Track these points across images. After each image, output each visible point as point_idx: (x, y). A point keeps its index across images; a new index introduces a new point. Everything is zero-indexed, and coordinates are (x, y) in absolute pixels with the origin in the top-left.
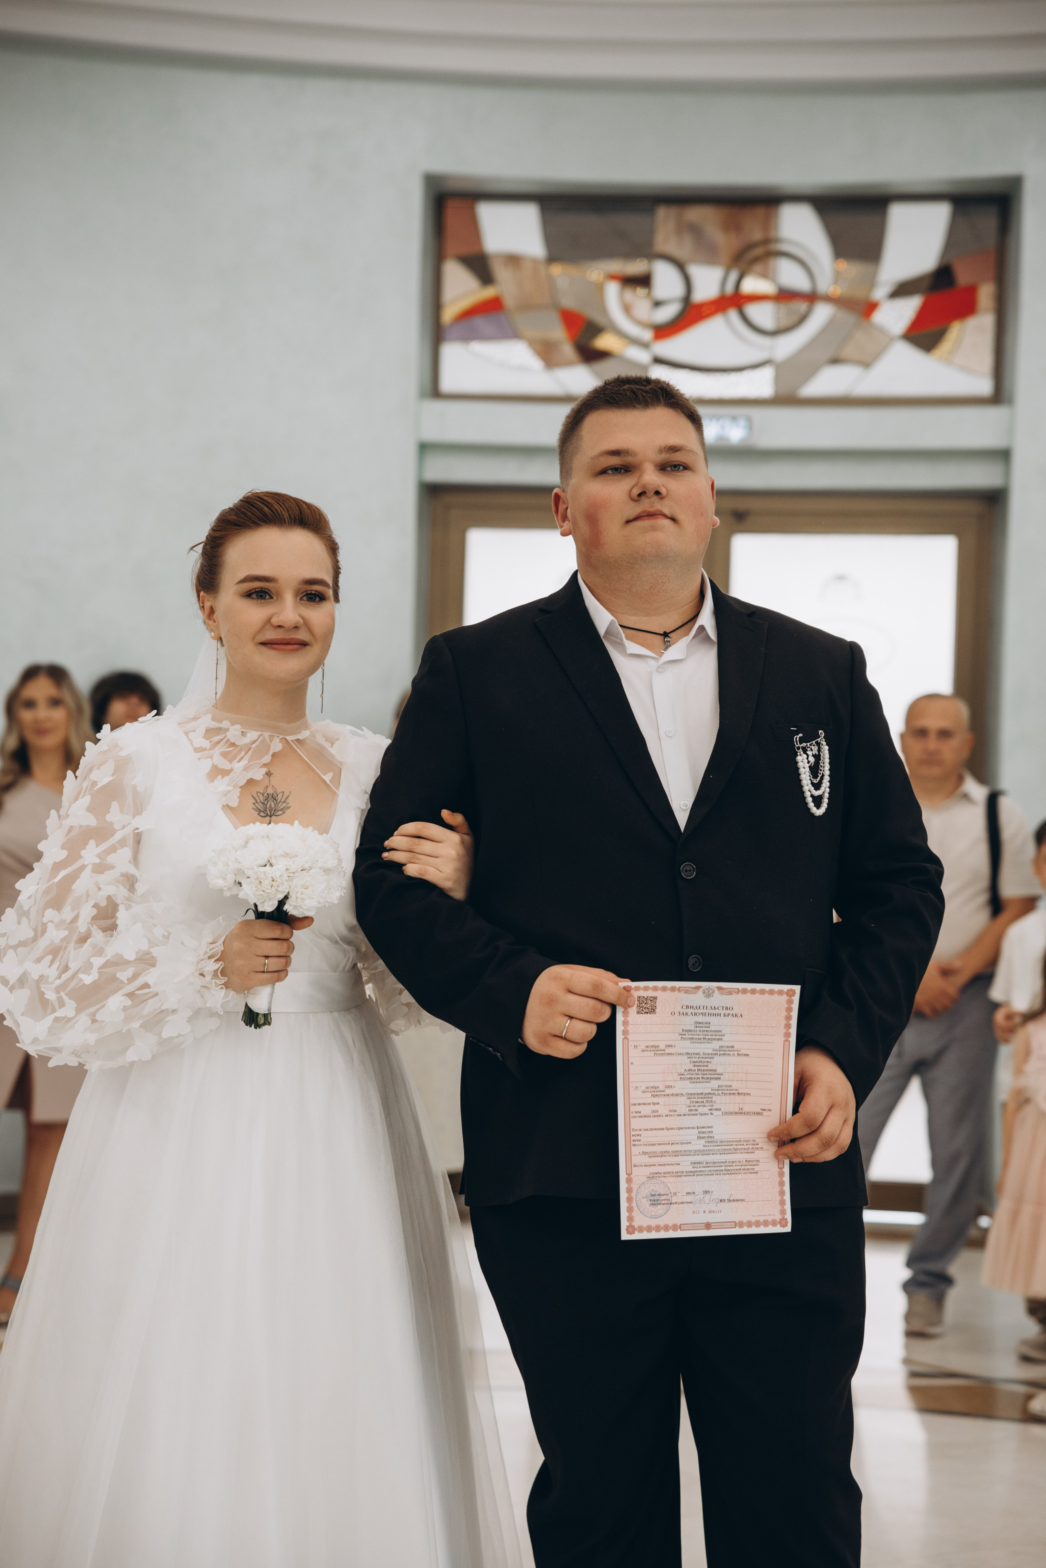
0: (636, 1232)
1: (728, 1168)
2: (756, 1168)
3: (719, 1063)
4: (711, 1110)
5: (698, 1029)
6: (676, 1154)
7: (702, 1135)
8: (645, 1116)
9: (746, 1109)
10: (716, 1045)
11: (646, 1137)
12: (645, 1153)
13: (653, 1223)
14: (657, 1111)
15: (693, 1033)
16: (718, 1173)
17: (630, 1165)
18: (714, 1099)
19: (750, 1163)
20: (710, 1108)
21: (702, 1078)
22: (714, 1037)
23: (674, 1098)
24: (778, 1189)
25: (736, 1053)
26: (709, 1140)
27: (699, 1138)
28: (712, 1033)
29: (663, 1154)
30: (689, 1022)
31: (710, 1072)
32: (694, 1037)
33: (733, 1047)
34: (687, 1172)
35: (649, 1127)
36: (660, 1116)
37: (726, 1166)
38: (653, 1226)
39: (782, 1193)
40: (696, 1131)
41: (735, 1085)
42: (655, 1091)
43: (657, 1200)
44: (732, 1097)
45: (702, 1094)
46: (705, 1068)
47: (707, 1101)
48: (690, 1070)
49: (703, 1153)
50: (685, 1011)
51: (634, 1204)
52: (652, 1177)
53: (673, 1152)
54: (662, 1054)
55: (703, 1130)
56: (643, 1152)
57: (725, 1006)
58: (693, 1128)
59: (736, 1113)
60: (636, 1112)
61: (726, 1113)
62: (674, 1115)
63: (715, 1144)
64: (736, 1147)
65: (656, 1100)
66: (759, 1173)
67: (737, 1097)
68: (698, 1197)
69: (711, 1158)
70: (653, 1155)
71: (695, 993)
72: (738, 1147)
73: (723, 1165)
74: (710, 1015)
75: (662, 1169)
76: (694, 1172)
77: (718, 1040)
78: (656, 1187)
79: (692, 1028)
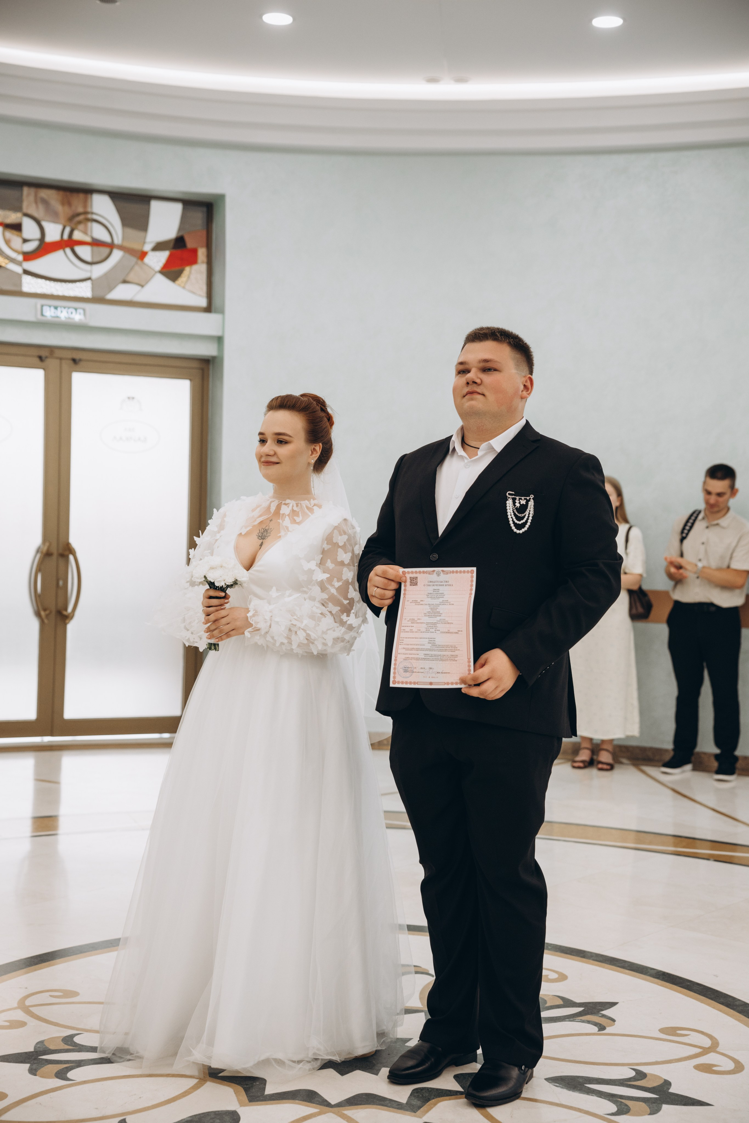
0: (396, 684)
1: (442, 658)
3: (441, 609)
4: (435, 630)
5: (434, 592)
6: (417, 649)
7: (430, 642)
8: (407, 632)
9: (451, 631)
11: (406, 641)
12: (404, 648)
13: (405, 680)
14: (412, 630)
15: (432, 594)
16: (437, 660)
18: (437, 626)
19: (453, 656)
20: (435, 629)
21: (434, 615)
22: (440, 596)
23: (420, 624)
25: (448, 603)
27: (429, 643)
28: (440, 594)
29: (412, 649)
31: (437, 613)
32: (432, 596)
33: (448, 601)
34: (422, 658)
35: (407, 637)
36: (413, 632)
37: (441, 657)
40: (428, 639)
41: (447, 619)
42: (413, 621)
43: (407, 670)
44: (445, 625)
45: (433, 623)
46: (435, 611)
47: (434, 626)
48: (429, 612)
49: (430, 650)
50: (429, 584)
51: (396, 671)
53: (416, 649)
54: (418, 604)
55: (431, 639)
56: (403, 648)
57: (444, 580)
58: (427, 638)
59: (448, 632)
61: (442, 632)
62: (419, 632)
63: (436, 646)
65: (413, 625)
67: (447, 625)
69: (433, 653)
70: (407, 649)
71: (433, 574)
72: (447, 649)
73: (439, 656)
74: (439, 585)
75: (410, 656)
76: (425, 658)
77: (442, 597)
78: (407, 664)
79: (432, 592)
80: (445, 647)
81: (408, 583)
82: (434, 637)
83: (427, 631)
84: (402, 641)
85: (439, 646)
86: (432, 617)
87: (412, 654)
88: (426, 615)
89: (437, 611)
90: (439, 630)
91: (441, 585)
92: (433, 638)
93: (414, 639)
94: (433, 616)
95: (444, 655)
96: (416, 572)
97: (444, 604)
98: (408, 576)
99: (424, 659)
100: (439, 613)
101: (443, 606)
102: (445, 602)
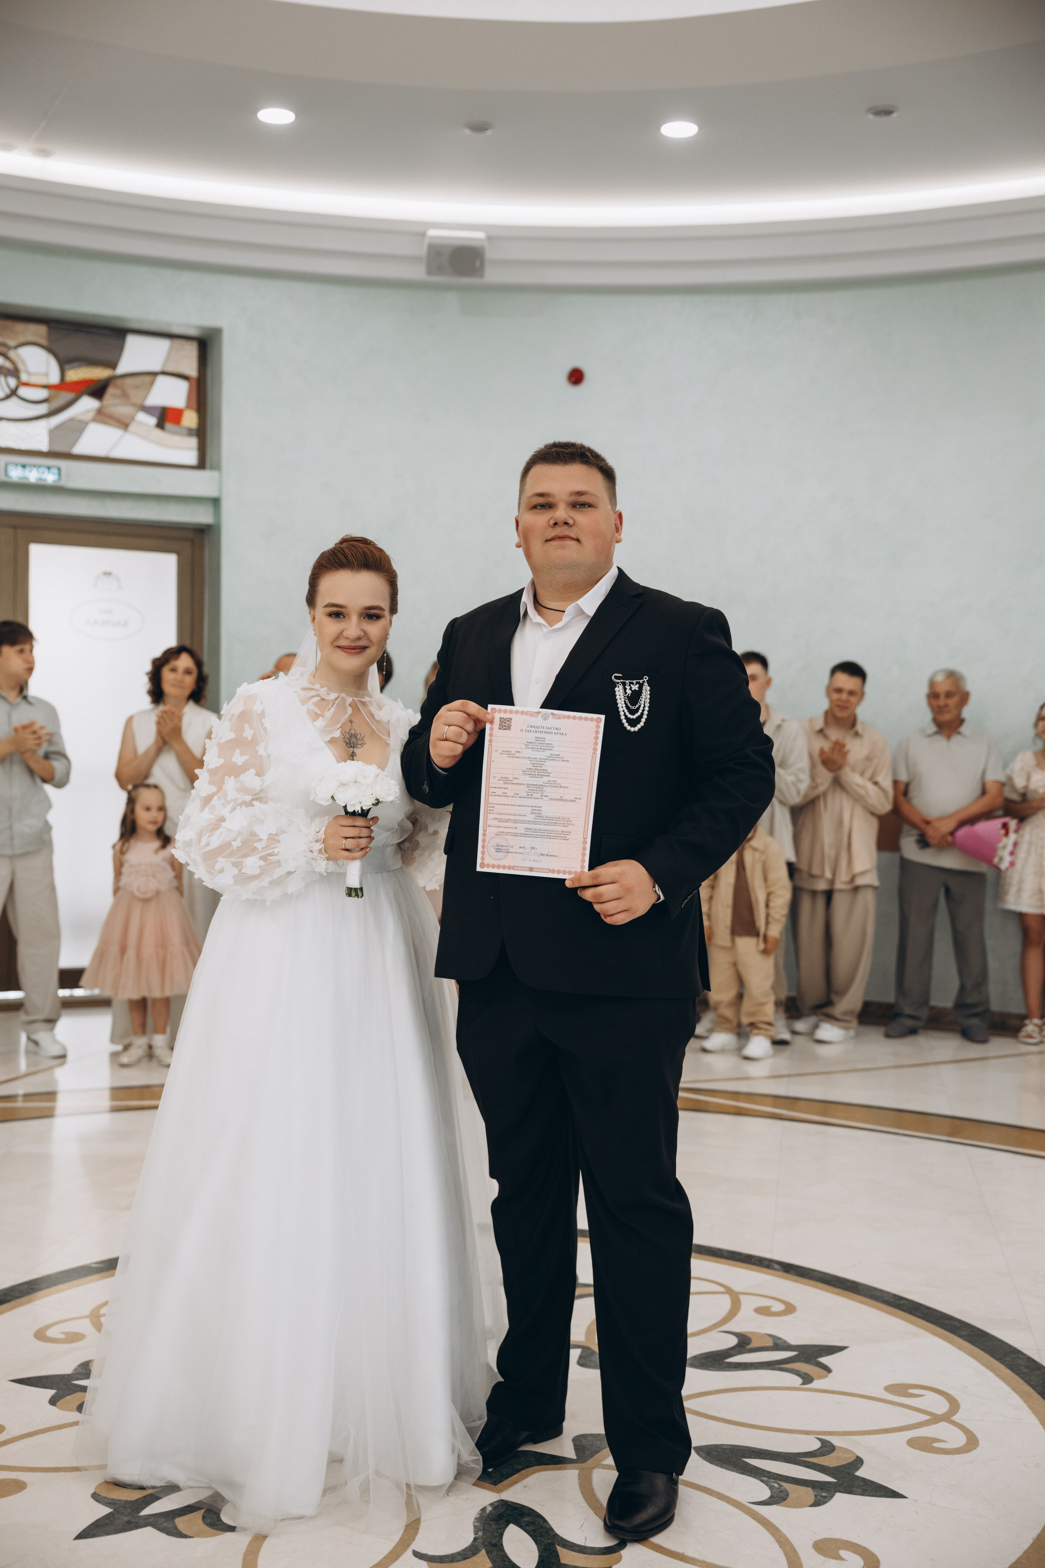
1: (549, 834)
2: (568, 837)
3: (549, 766)
4: (541, 796)
5: (537, 742)
6: (515, 821)
7: (534, 812)
8: (498, 796)
9: (564, 798)
10: (548, 753)
11: (497, 809)
12: (496, 819)
13: (496, 863)
14: (506, 793)
15: (534, 744)
16: (542, 836)
17: (486, 825)
18: (544, 789)
19: (564, 833)
20: (541, 795)
21: (538, 775)
22: (547, 748)
23: (518, 786)
24: (581, 851)
25: (561, 759)
27: (531, 813)
28: (546, 745)
29: (507, 821)
30: (531, 737)
31: (543, 771)
32: (534, 747)
33: (559, 755)
34: (521, 834)
35: (500, 803)
36: (506, 796)
38: (496, 865)
39: (584, 855)
40: (530, 808)
41: (559, 781)
42: (506, 780)
43: (501, 849)
44: (556, 788)
45: (537, 785)
46: (540, 768)
47: (540, 790)
48: (530, 769)
49: (533, 823)
50: (529, 729)
51: (486, 850)
52: (498, 834)
56: (495, 818)
57: (555, 727)
58: (529, 806)
59: (558, 800)
60: (493, 792)
61: (552, 799)
62: (517, 797)
63: (542, 818)
64: (556, 822)
65: (506, 786)
66: (570, 840)
67: (559, 789)
68: (527, 851)
69: (538, 827)
70: (501, 820)
71: (536, 717)
72: (557, 822)
73: (546, 832)
74: (546, 732)
75: (505, 830)
76: (526, 834)
77: (550, 750)
78: (501, 841)
79: (534, 741)
80: (555, 819)
81: (495, 727)
82: (539, 806)
83: (529, 796)
84: (492, 809)
85: (547, 817)
86: (535, 776)
87: (507, 828)
88: (525, 773)
89: (543, 768)
90: (547, 796)
91: (549, 733)
93: (510, 806)
94: (537, 776)
95: (553, 831)
97: (553, 760)
98: (497, 716)
99: (524, 835)
100: (546, 772)
101: (551, 762)
102: (555, 758)
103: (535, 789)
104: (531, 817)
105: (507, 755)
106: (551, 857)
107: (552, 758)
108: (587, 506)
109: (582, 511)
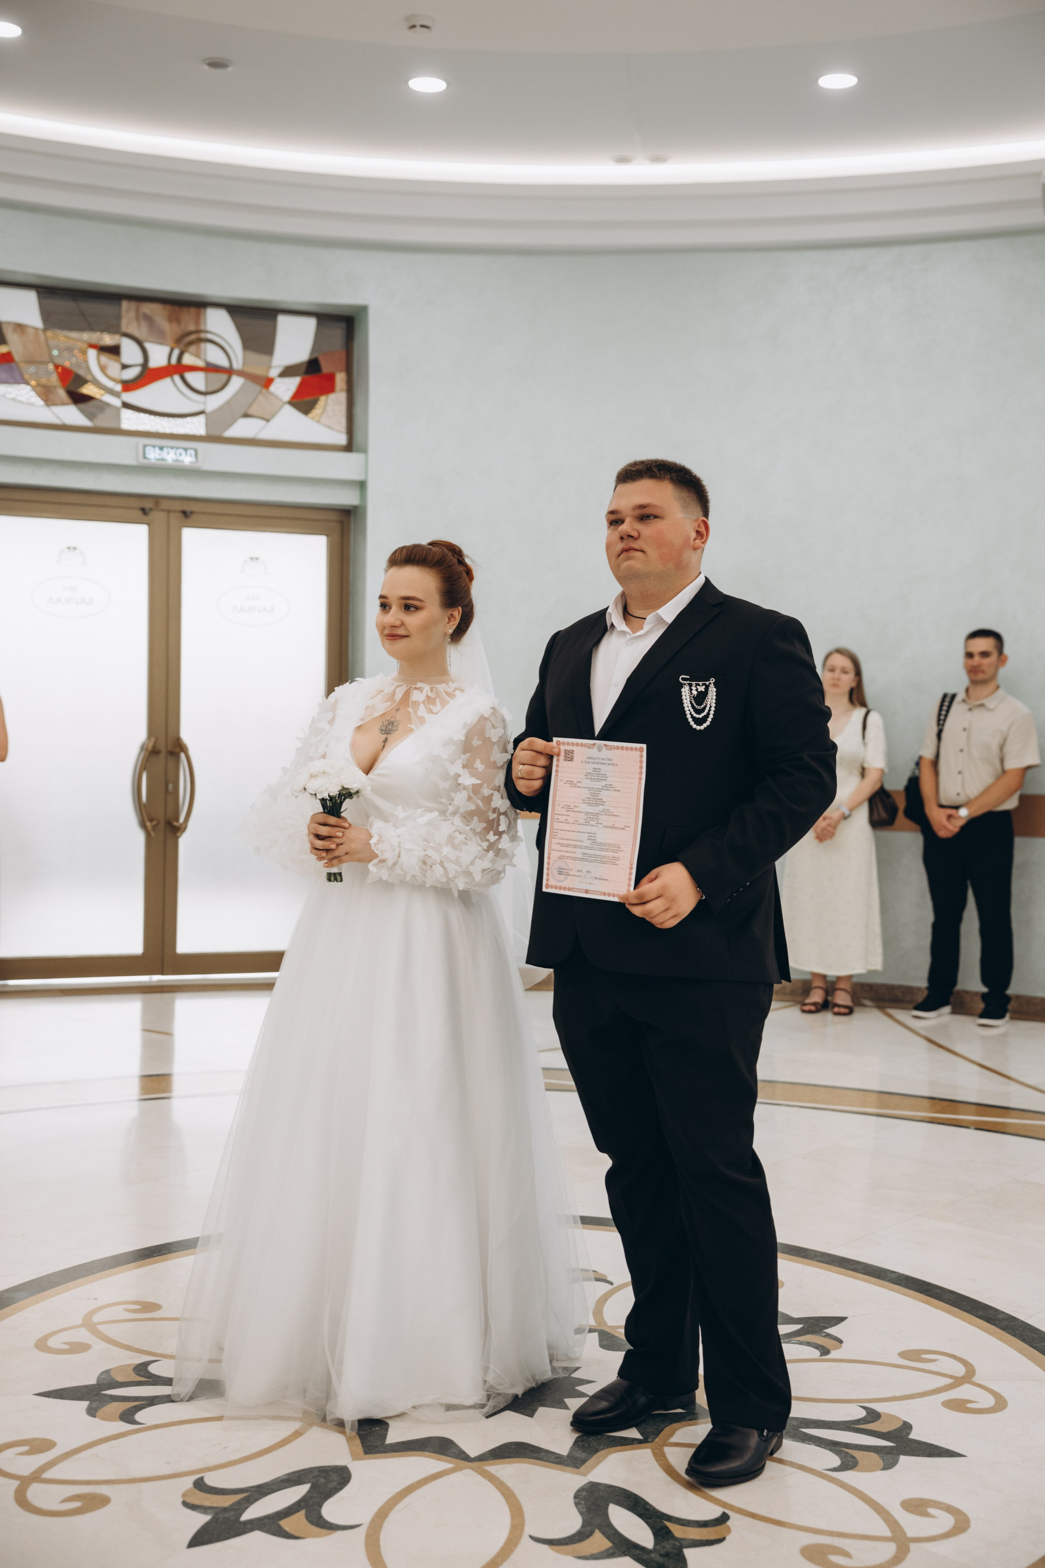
1: (601, 859)
2: (617, 862)
3: (604, 795)
4: (597, 823)
5: (594, 772)
6: (575, 846)
7: (590, 838)
8: (561, 822)
9: (616, 825)
10: (603, 783)
11: (561, 834)
12: (558, 843)
13: (559, 884)
14: (568, 820)
15: (592, 775)
16: (596, 861)
18: (599, 817)
19: (615, 859)
21: (595, 803)
22: (602, 778)
23: (578, 814)
24: (628, 876)
25: (613, 789)
26: (593, 841)
27: (588, 839)
28: (601, 776)
29: (568, 846)
30: (590, 768)
31: (599, 800)
32: (592, 777)
33: (612, 785)
34: (579, 858)
35: (563, 829)
36: (568, 823)
37: (601, 858)
40: (587, 835)
41: (612, 810)
42: (568, 808)
43: (563, 872)
44: (609, 817)
45: (594, 813)
46: (597, 797)
47: (596, 818)
48: (589, 798)
49: (589, 848)
50: (588, 760)
51: (550, 872)
52: (560, 858)
53: (573, 845)
55: (591, 835)
57: (608, 758)
58: (586, 833)
59: (611, 827)
60: (557, 819)
61: (605, 827)
62: (577, 824)
63: (597, 844)
65: (568, 813)
66: (619, 865)
67: (612, 817)
68: (584, 874)
69: (593, 852)
70: (563, 845)
71: (593, 748)
72: (609, 848)
73: (599, 857)
74: (601, 763)
75: (566, 854)
76: (583, 859)
78: (562, 864)
79: (591, 772)
80: (607, 845)
81: (562, 757)
82: (595, 832)
83: (587, 823)
84: (556, 834)
85: (600, 843)
86: (592, 805)
87: (568, 852)
88: (584, 801)
89: (599, 797)
90: (602, 824)
91: (603, 764)
92: (594, 834)
93: (571, 832)
94: (594, 805)
95: (605, 856)
96: (573, 744)
97: (607, 790)
98: (563, 748)
99: (581, 859)
101: (606, 791)
102: (608, 787)
103: (592, 817)
104: (587, 843)
105: (570, 785)
106: (603, 881)
107: (606, 788)
108: (652, 517)
109: (647, 523)
